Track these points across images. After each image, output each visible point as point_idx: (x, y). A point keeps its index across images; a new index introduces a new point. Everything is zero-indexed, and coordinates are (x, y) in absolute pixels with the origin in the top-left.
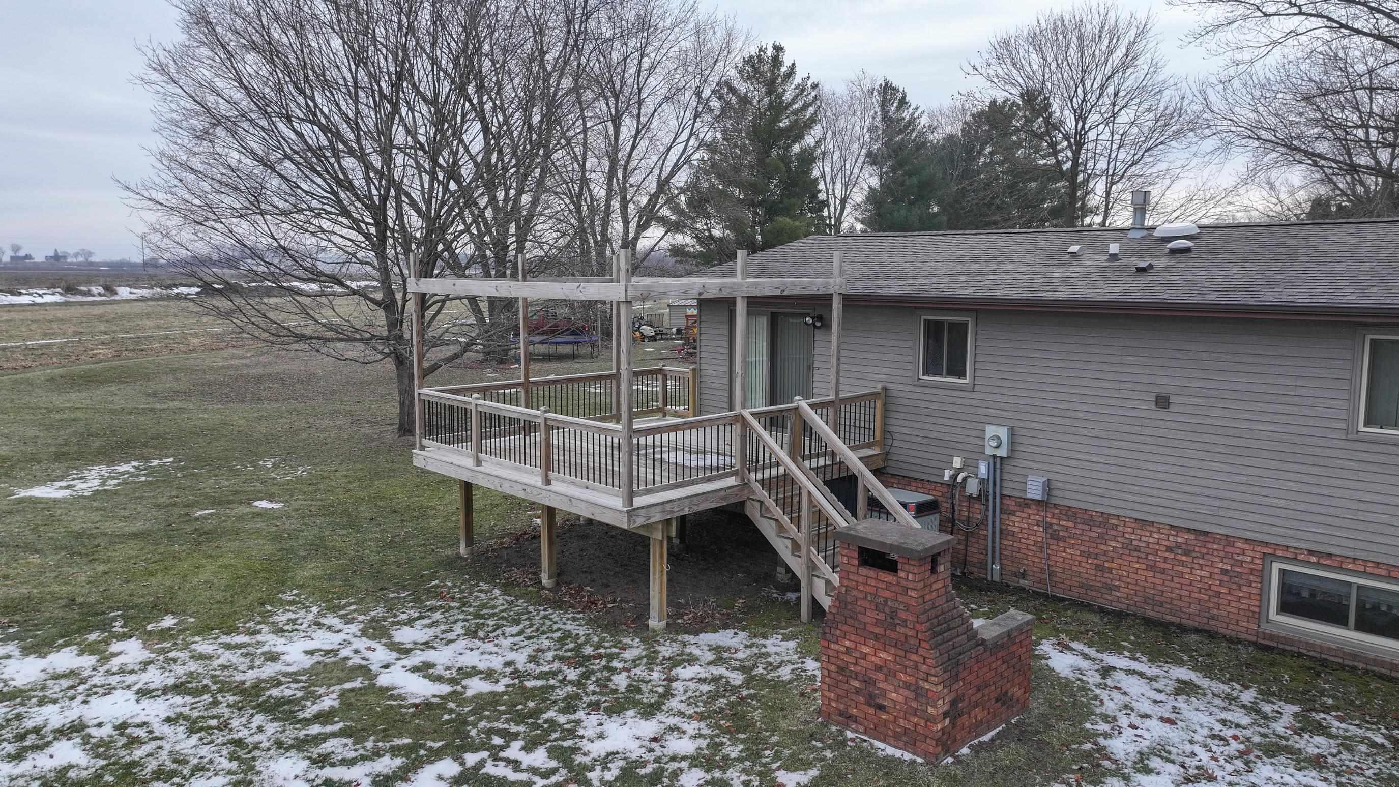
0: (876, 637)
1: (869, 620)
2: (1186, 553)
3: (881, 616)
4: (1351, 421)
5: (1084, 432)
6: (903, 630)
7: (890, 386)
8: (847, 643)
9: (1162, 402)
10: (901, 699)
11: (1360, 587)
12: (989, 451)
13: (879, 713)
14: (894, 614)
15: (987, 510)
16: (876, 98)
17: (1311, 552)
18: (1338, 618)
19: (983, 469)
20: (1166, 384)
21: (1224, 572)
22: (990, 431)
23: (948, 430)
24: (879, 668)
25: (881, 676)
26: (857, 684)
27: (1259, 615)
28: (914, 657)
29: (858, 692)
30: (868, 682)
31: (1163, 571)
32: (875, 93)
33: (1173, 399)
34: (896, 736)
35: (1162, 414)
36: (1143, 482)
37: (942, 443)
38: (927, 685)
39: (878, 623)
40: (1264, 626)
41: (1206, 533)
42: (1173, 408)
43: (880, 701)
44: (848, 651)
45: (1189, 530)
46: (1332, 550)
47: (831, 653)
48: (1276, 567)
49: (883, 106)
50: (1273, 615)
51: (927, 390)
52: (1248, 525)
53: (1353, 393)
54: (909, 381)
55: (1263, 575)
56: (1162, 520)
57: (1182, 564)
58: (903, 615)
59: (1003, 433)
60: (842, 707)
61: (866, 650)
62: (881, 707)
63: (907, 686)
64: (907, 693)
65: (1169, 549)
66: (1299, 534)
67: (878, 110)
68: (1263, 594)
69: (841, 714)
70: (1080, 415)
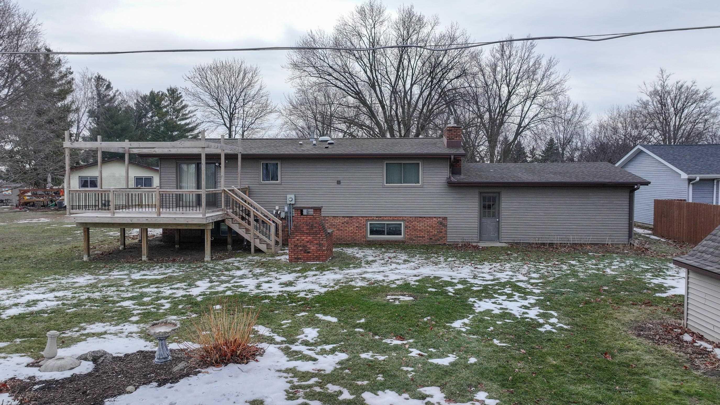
0: (307, 233)
1: (304, 229)
2: (347, 223)
3: (309, 227)
4: (383, 183)
5: (317, 193)
6: (315, 229)
7: (250, 186)
8: (297, 238)
9: (339, 182)
10: (315, 248)
11: (387, 224)
12: (288, 203)
13: (308, 254)
14: (312, 226)
15: (288, 222)
16: (93, 82)
17: (377, 217)
18: (382, 233)
19: (286, 209)
20: (340, 178)
21: (357, 227)
22: (289, 196)
23: (273, 198)
24: (308, 242)
25: (309, 244)
26: (301, 248)
27: (365, 237)
28: (319, 236)
29: (301, 250)
30: (304, 246)
31: (341, 230)
32: (93, 80)
33: (341, 181)
34: (314, 259)
35: (339, 186)
36: (335, 205)
37: (271, 203)
38: (323, 242)
39: (307, 229)
40: (367, 239)
41: (352, 217)
42: (341, 184)
43: (309, 251)
44: (298, 240)
45: (347, 217)
46: (381, 216)
47: (292, 242)
48: (369, 223)
49: (97, 86)
50: (369, 236)
51: (264, 186)
52: (362, 213)
53: (383, 175)
54: (258, 183)
55: (366, 225)
56: (340, 215)
57: (346, 226)
58: (315, 225)
59: (293, 196)
60: (296, 256)
61: (303, 238)
62: (309, 252)
63: (317, 244)
64: (317, 246)
65: (343, 223)
66: (374, 213)
67: (95, 89)
68: (366, 230)
69: (295, 258)
70: (316, 188)
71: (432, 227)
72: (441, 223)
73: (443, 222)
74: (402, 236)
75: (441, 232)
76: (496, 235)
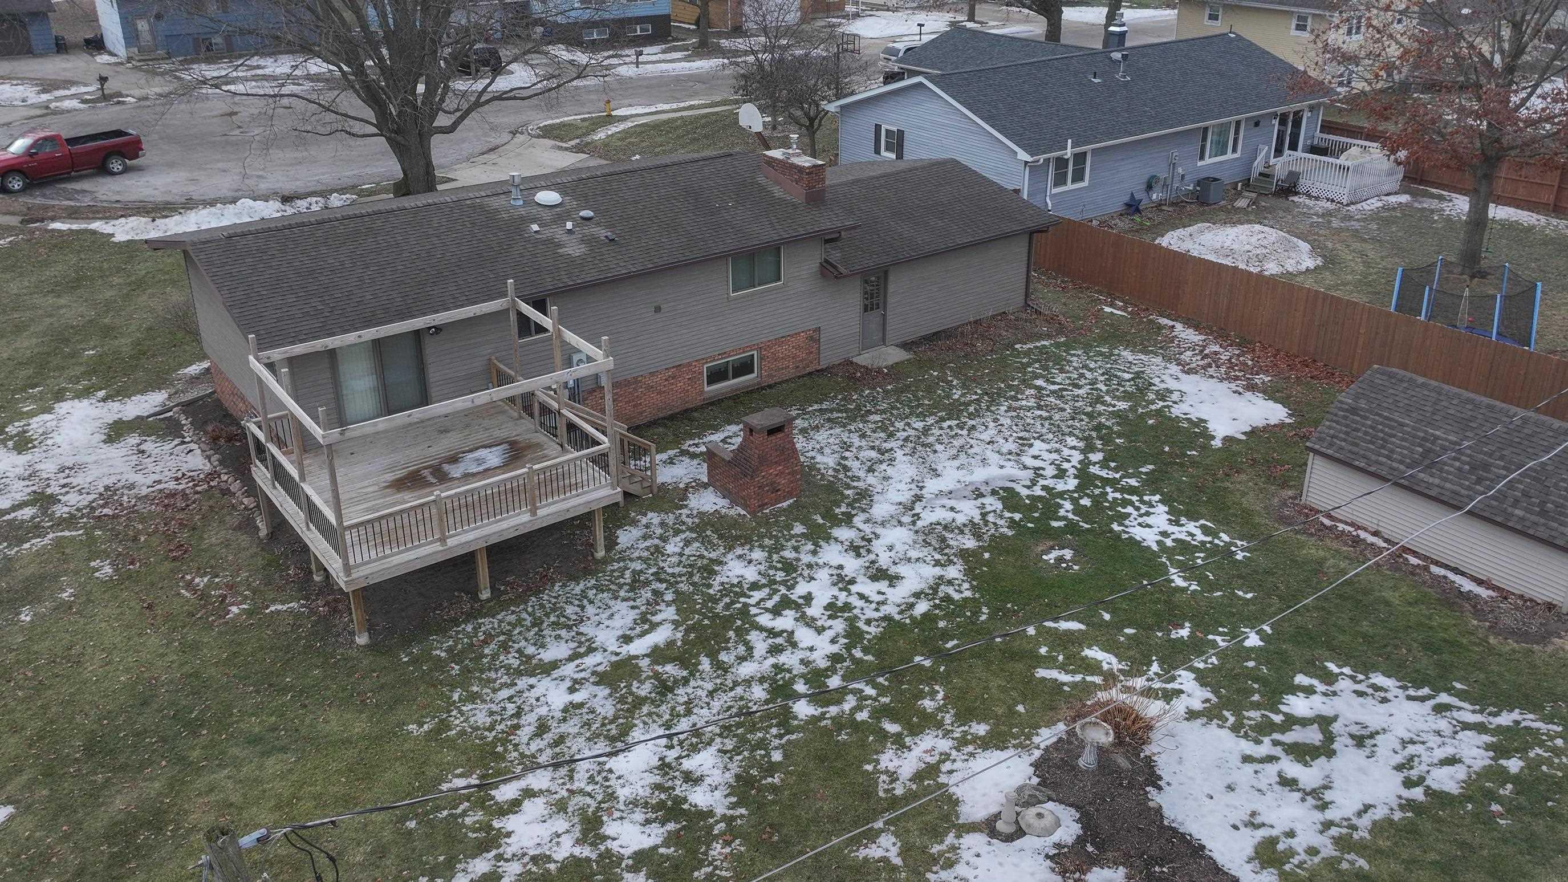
1: (773, 458)
2: (673, 378)
3: (779, 453)
4: (728, 294)
7: (496, 355)
9: (658, 309)
10: (786, 480)
11: (732, 361)
17: (715, 355)
20: (659, 301)
21: (689, 379)
27: (702, 392)
31: (665, 391)
33: (662, 306)
35: (658, 315)
36: (653, 353)
40: (705, 395)
41: (680, 365)
42: (662, 310)
45: (674, 367)
48: (704, 367)
50: (707, 389)
51: (525, 348)
52: (694, 354)
53: (728, 280)
55: (701, 373)
56: (661, 368)
60: (760, 503)
62: (778, 490)
63: (789, 474)
64: (789, 476)
66: (711, 349)
70: (620, 330)
71: (798, 347)
72: (811, 338)
73: (814, 337)
74: (754, 375)
75: (811, 353)
76: (881, 335)
